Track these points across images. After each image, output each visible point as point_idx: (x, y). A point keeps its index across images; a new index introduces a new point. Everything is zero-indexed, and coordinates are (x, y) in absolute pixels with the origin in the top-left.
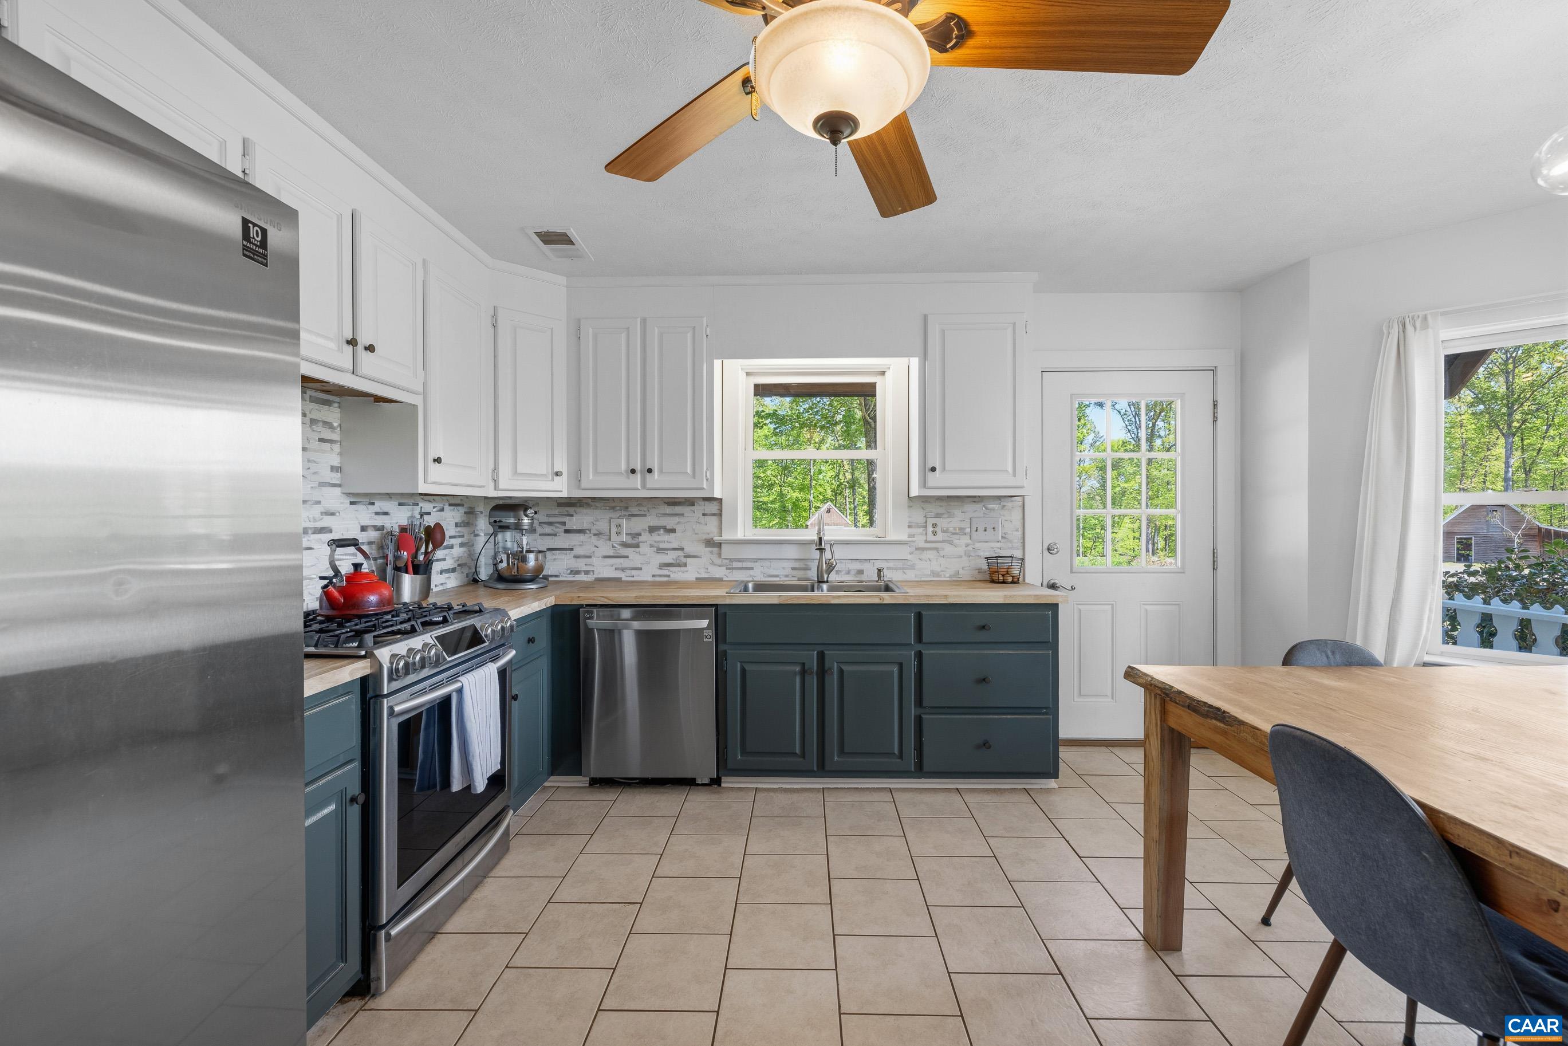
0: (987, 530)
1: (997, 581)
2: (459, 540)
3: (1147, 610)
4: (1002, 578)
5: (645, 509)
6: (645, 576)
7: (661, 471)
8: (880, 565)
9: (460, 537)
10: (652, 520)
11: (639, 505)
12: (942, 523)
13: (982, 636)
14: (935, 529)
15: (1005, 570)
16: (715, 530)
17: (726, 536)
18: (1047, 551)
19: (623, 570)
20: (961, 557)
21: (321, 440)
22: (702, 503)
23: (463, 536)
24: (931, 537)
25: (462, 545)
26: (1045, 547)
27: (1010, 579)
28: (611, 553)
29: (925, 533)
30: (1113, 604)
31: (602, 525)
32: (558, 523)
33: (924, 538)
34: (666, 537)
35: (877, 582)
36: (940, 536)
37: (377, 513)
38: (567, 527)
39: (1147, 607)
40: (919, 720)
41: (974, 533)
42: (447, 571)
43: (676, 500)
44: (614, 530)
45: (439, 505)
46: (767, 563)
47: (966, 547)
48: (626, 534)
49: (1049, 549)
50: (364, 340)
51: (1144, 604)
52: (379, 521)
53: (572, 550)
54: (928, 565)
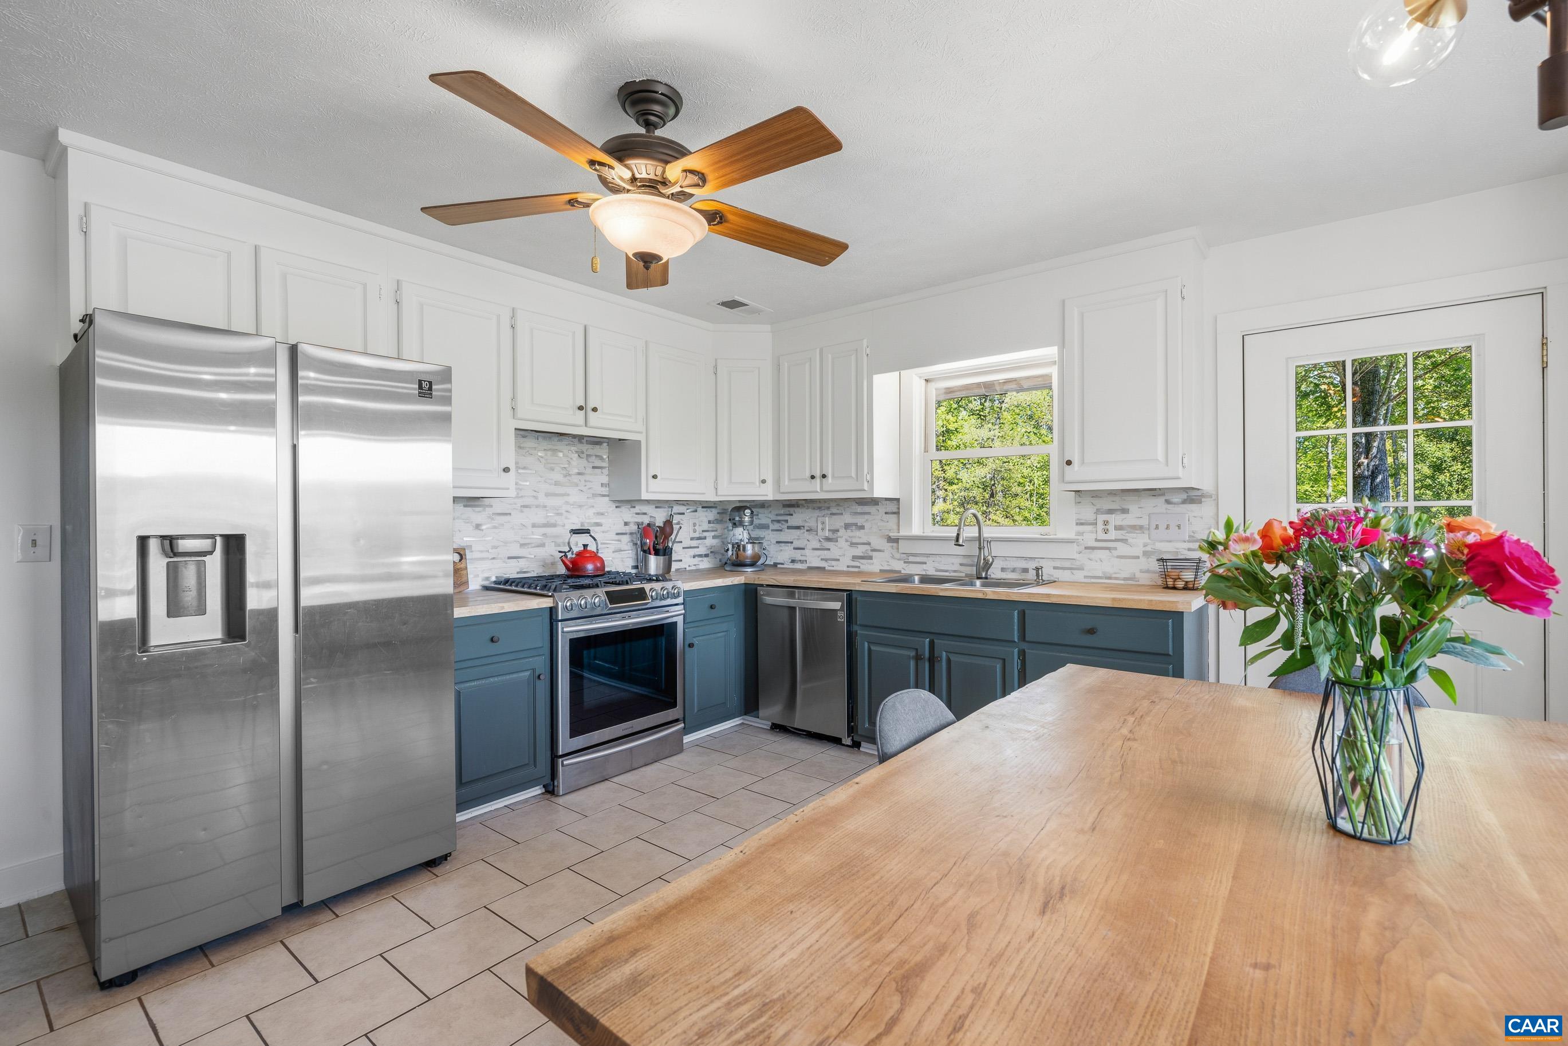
0: (1171, 527)
1: (1169, 586)
2: (713, 534)
4: (1173, 583)
5: (842, 508)
6: (841, 566)
7: (833, 477)
8: (1042, 564)
9: (712, 531)
10: (848, 518)
11: (838, 505)
12: (1115, 519)
13: (1089, 640)
14: (1107, 527)
15: (1177, 574)
16: (895, 527)
17: (903, 533)
19: (826, 560)
20: (1138, 557)
21: (594, 467)
22: (884, 502)
23: (716, 531)
24: (1102, 536)
25: (714, 537)
27: (1180, 584)
28: (818, 546)
29: (1094, 530)
31: (812, 523)
32: (783, 520)
33: (1094, 536)
34: (858, 533)
36: (1113, 534)
37: (637, 514)
38: (789, 524)
41: (1154, 531)
42: (700, 556)
43: (865, 500)
44: (820, 526)
45: (692, 508)
46: (938, 558)
47: (1144, 546)
48: (829, 530)
50: (591, 405)
52: (640, 519)
53: (792, 543)
54: (1102, 564)
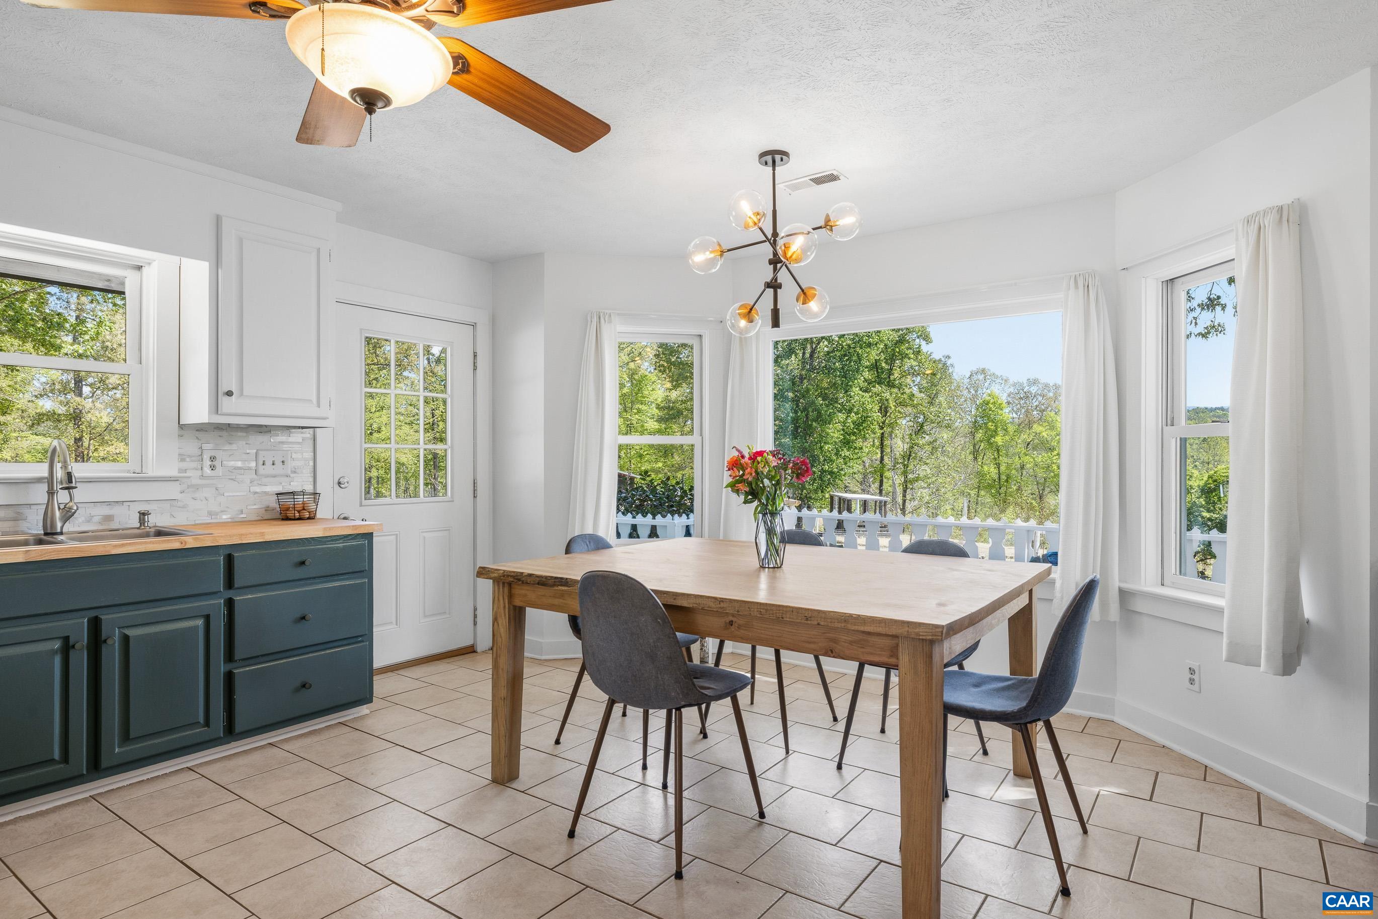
0: (276, 462)
1: (293, 517)
3: (424, 538)
4: (298, 514)
8: (143, 508)
12: (222, 455)
13: (301, 573)
14: (214, 463)
15: (301, 506)
18: (337, 486)
24: (207, 471)
26: (336, 481)
27: (305, 515)
29: (200, 467)
30: (397, 534)
33: (199, 473)
35: (138, 528)
36: (219, 470)
39: (425, 534)
40: (229, 677)
41: (261, 467)
47: (251, 482)
49: (339, 483)
51: (422, 532)
54: (204, 505)
